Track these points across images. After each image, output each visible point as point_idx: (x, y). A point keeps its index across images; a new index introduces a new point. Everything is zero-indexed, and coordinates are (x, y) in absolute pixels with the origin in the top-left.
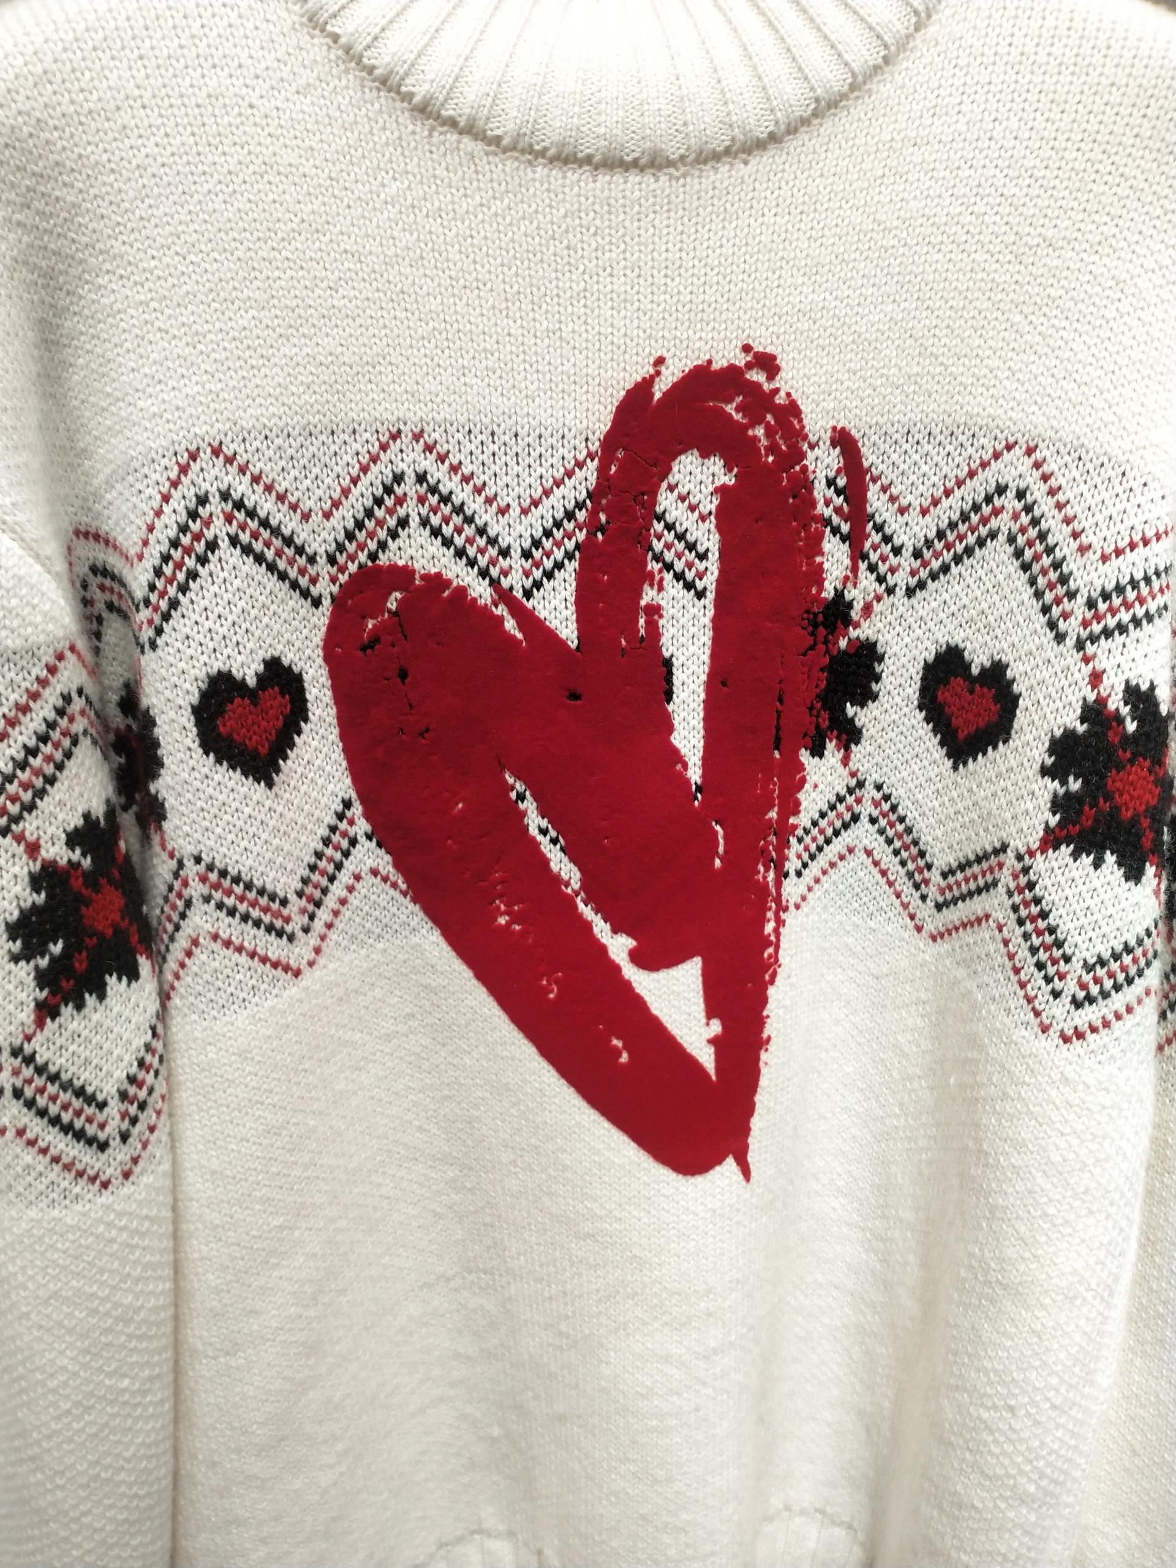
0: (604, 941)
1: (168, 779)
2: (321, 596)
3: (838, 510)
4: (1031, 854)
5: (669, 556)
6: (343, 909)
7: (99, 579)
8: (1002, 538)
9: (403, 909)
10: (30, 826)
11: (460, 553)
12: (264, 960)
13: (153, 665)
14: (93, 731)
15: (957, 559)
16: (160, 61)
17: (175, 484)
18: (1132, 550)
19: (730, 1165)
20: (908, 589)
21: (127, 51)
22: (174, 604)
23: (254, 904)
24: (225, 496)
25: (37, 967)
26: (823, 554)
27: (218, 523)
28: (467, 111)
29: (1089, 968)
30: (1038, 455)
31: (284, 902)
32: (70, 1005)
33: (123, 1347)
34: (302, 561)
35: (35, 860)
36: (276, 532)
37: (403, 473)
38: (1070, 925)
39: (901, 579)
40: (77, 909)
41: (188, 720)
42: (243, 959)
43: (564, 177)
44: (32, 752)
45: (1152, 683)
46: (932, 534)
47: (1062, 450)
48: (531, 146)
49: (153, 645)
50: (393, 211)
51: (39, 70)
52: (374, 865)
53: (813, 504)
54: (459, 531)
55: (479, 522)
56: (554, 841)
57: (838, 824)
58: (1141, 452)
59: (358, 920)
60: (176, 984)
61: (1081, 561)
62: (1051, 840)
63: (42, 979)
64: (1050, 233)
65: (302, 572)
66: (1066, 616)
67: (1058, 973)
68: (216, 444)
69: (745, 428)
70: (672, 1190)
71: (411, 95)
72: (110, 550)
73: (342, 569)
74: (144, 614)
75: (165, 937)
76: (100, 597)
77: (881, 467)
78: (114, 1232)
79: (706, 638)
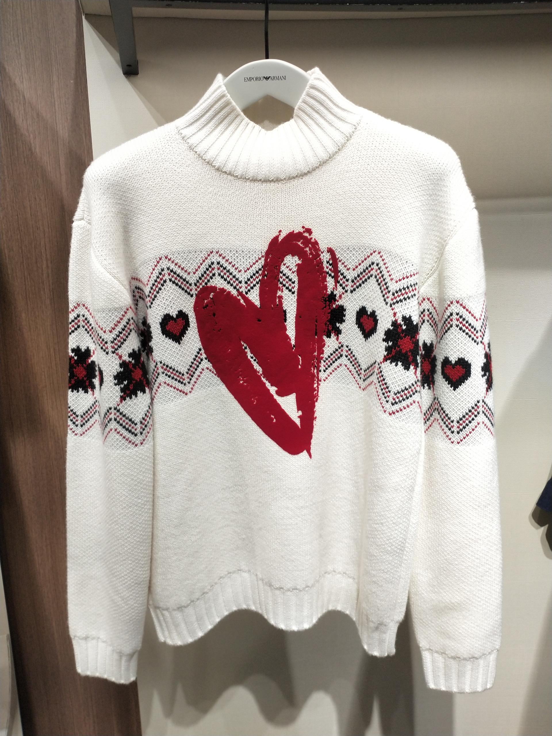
0: (269, 388)
1: (154, 342)
2: (193, 294)
3: (330, 270)
4: (381, 363)
5: (284, 283)
6: (199, 378)
7: (137, 290)
8: (373, 276)
9: (215, 379)
10: (120, 351)
11: (229, 283)
12: (178, 390)
13: (150, 312)
14: (135, 329)
15: (363, 283)
16: (153, 161)
17: (156, 266)
18: (403, 279)
19: (305, 453)
20: (351, 291)
21: (145, 159)
22: (155, 296)
23: (175, 375)
24: (168, 269)
25: (121, 387)
26: (327, 282)
27: (167, 275)
28: (229, 169)
29: (395, 394)
30: (381, 254)
31: (183, 375)
32: (129, 398)
33: (139, 490)
34: (188, 285)
35: (121, 360)
36: (181, 278)
37: (214, 262)
38: (390, 382)
39: (349, 288)
40: (131, 373)
41: (159, 326)
42: (172, 389)
43: (254, 185)
44: (121, 333)
45: (410, 315)
46: (356, 276)
47: (387, 253)
48: (245, 177)
49: (150, 307)
50: (210, 195)
51: (124, 166)
52: (207, 366)
53: (323, 268)
54: (228, 277)
55: (234, 274)
56: (255, 360)
57: (336, 357)
58: (406, 253)
59: (203, 381)
60: (155, 396)
61: (391, 283)
62: (385, 359)
63: (122, 390)
64: (383, 195)
65: (188, 288)
66: (388, 297)
67: (387, 396)
68: (166, 256)
69: (304, 248)
70: (288, 459)
71: (215, 166)
72: (140, 283)
73: (198, 287)
74: (148, 299)
75: (153, 384)
76: (137, 295)
77: (342, 258)
78: (138, 458)
79: (295, 305)
